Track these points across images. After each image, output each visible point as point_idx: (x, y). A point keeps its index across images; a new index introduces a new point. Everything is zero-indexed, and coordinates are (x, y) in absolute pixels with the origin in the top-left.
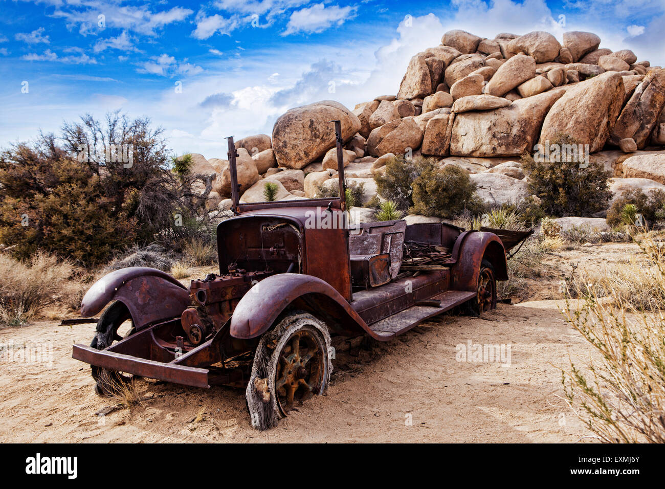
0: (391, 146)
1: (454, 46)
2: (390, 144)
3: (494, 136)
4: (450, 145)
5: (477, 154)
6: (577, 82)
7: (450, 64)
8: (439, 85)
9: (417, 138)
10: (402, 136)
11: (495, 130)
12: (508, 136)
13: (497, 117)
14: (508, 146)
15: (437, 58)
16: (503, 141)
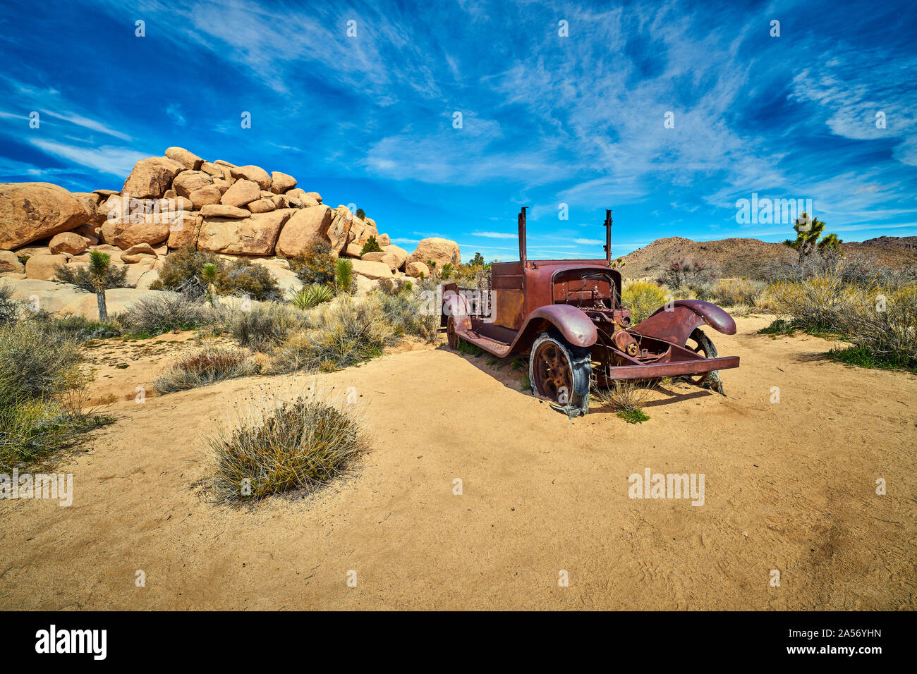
0: (135, 237)
1: (179, 161)
2: (135, 235)
3: (241, 239)
4: (197, 242)
5: (226, 251)
6: (287, 207)
7: (177, 175)
8: (168, 191)
9: (163, 233)
10: (148, 229)
11: (241, 234)
12: (253, 240)
13: (243, 224)
14: (252, 246)
15: (164, 167)
16: (249, 243)
